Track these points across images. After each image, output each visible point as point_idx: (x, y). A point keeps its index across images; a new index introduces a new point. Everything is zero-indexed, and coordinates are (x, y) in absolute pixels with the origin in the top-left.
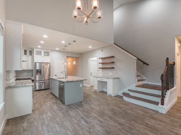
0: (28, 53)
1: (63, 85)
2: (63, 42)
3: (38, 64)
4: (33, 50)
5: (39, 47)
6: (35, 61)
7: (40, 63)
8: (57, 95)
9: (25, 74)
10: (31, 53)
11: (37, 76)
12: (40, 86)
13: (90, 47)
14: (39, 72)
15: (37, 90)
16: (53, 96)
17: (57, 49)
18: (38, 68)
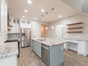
0: (16, 22)
1: (48, 49)
2: (43, 11)
3: (23, 29)
4: (20, 20)
5: (24, 17)
6: (21, 27)
7: (24, 29)
8: (40, 56)
9: (15, 36)
10: (18, 22)
11: (23, 38)
12: (24, 44)
13: (60, 16)
14: (24, 35)
15: (23, 47)
16: (35, 55)
17: (36, 19)
18: (23, 32)
